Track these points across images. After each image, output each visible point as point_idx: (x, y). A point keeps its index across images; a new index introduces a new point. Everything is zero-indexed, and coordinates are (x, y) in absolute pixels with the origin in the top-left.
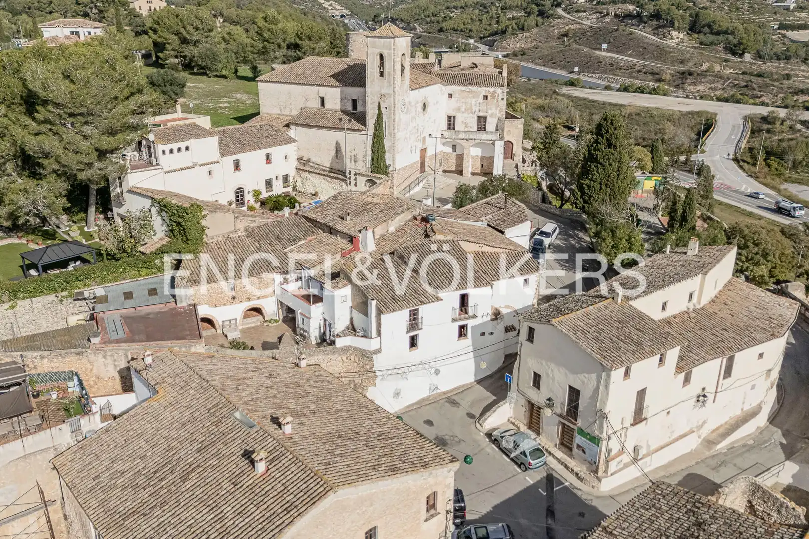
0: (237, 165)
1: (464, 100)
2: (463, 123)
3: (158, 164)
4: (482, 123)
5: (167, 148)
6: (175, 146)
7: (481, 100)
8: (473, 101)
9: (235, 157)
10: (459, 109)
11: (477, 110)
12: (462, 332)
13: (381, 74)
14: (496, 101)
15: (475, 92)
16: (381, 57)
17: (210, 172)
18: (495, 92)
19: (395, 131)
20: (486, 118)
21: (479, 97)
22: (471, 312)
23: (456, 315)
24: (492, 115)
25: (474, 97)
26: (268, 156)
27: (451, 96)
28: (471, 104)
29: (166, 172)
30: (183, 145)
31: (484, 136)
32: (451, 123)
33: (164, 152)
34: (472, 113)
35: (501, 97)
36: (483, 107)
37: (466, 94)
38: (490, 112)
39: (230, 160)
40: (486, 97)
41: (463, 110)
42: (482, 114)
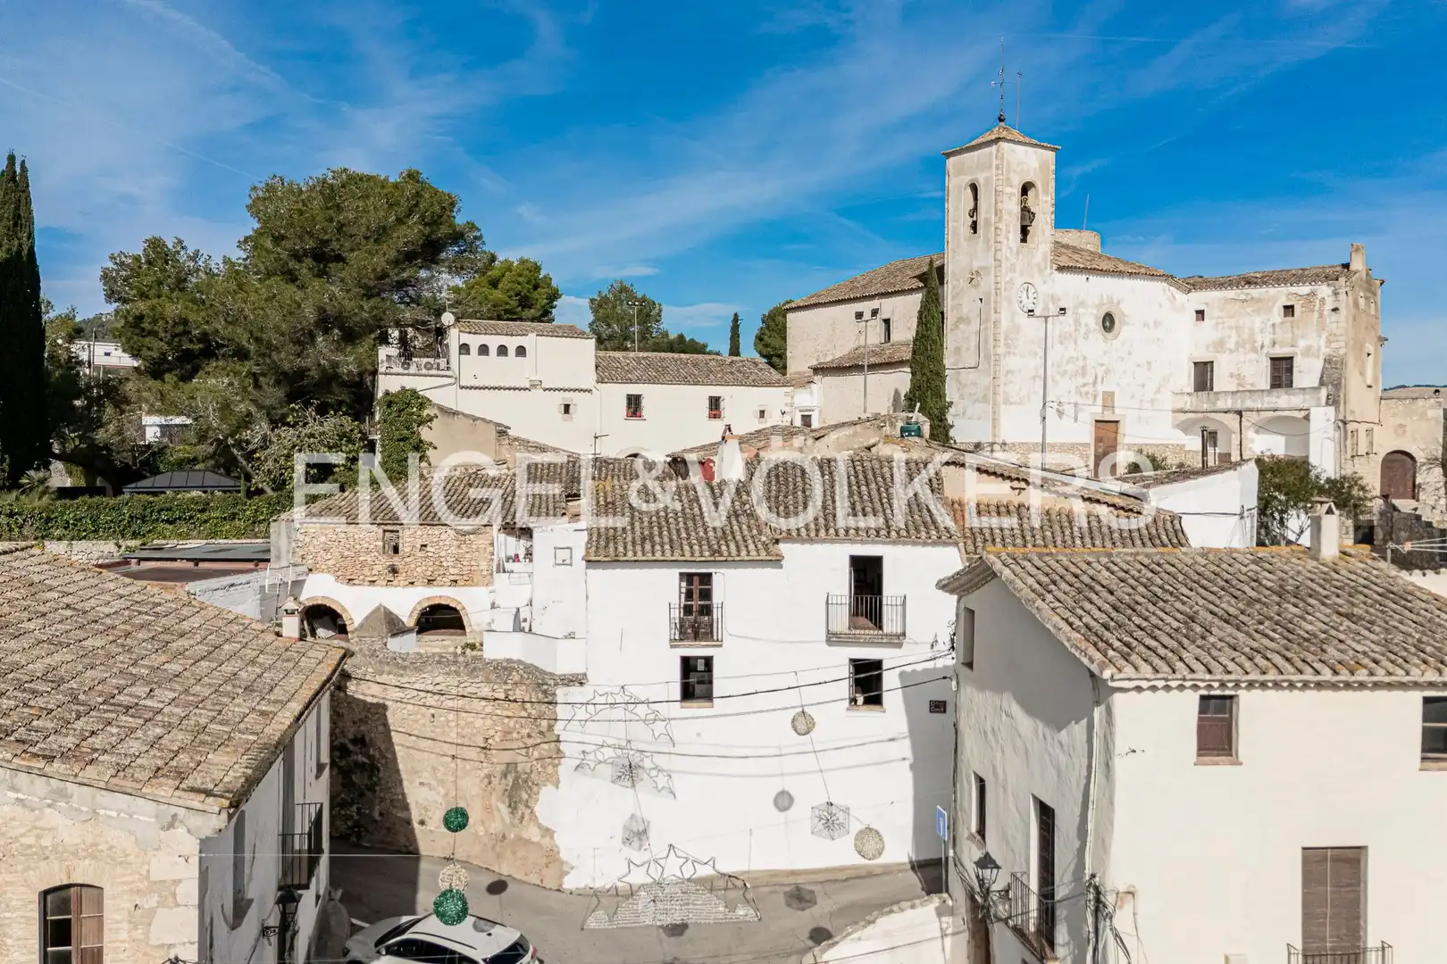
0: (634, 405)
1: (1233, 322)
2: (1231, 375)
3: (448, 369)
4: (1282, 371)
5: (474, 341)
6: (493, 342)
7: (1277, 314)
8: (1257, 322)
9: (634, 389)
10: (1220, 345)
11: (1267, 342)
12: (867, 682)
13: (974, 226)
14: (1316, 315)
15: (1259, 300)
16: (974, 188)
17: (567, 408)
18: (1313, 294)
19: (1001, 350)
20: (1291, 359)
21: (1270, 310)
22: (890, 623)
23: (841, 620)
24: (1307, 352)
25: (1258, 312)
26: (715, 403)
27: (1200, 314)
28: (1252, 329)
29: (462, 388)
30: (512, 343)
31: (1283, 399)
32: (1203, 375)
33: (464, 349)
34: (1255, 350)
35: (1329, 305)
36: (1284, 334)
37: (1237, 306)
38: (1302, 344)
39: (617, 394)
40: (1289, 310)
41: (1232, 346)
42: (1280, 351)
